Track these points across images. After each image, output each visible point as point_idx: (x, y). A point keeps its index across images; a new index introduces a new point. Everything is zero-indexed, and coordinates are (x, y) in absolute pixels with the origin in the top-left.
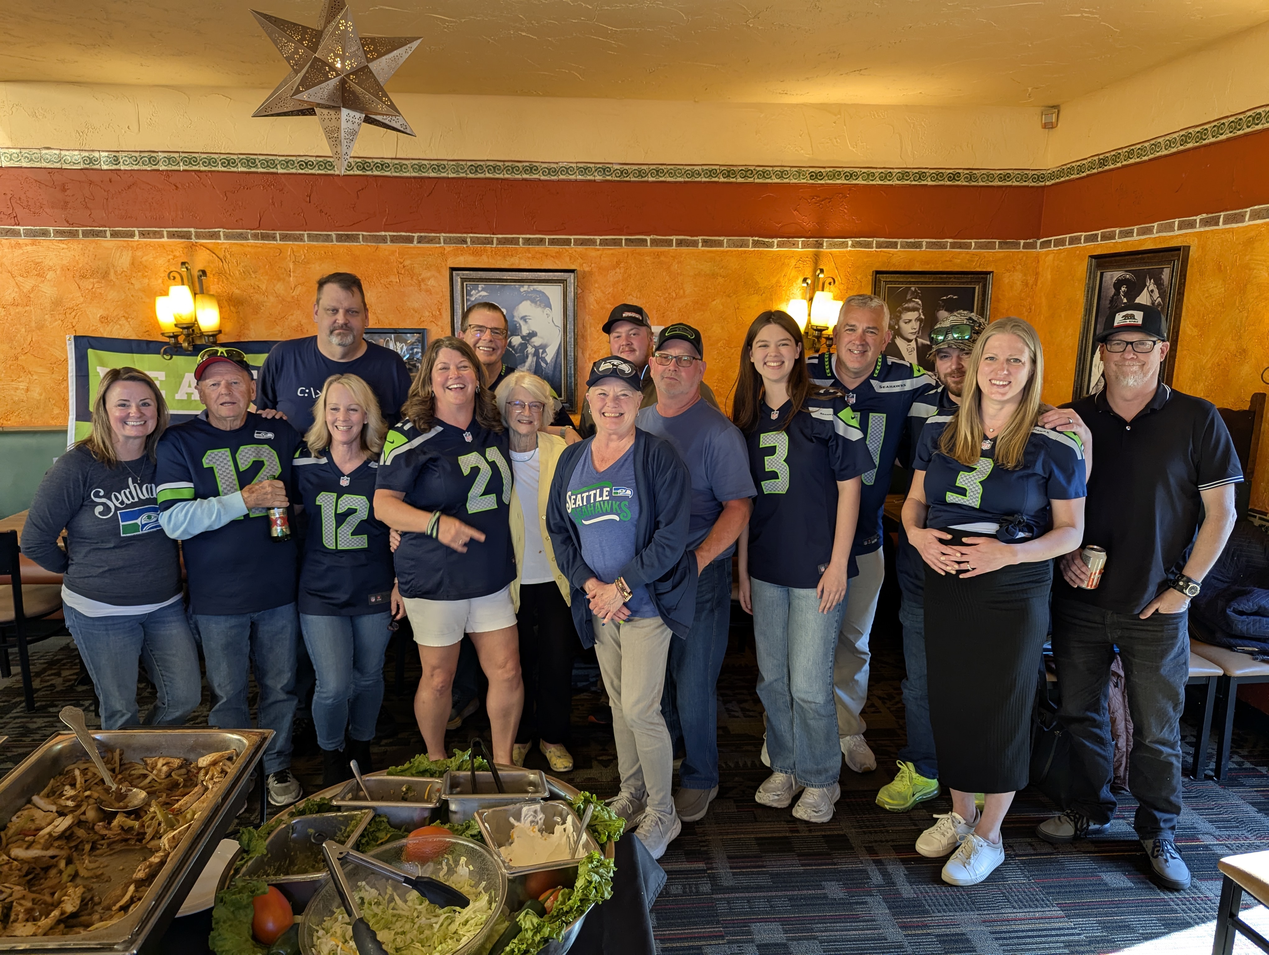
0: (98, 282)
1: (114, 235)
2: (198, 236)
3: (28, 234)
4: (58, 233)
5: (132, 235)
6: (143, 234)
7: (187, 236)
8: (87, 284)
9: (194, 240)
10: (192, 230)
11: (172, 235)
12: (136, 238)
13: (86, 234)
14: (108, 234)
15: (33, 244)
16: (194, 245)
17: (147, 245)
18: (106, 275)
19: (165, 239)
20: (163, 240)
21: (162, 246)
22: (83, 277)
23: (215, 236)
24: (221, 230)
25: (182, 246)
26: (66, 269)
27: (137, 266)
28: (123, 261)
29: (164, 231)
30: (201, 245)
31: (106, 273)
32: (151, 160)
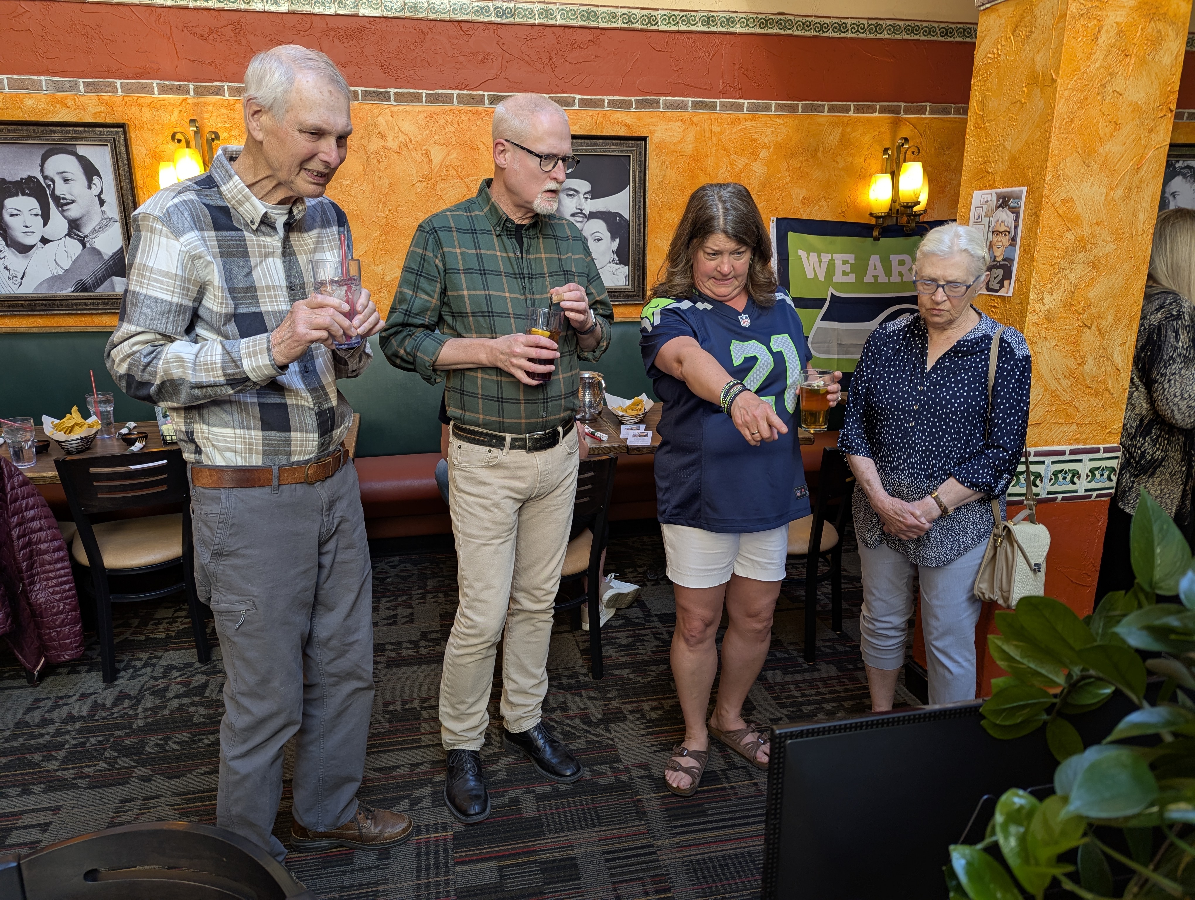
0: (807, 160)
1: (831, 109)
2: (906, 111)
3: (751, 108)
4: (779, 108)
5: (848, 110)
6: (858, 110)
7: (897, 111)
8: (796, 163)
9: (902, 115)
10: (903, 104)
11: (884, 110)
12: (851, 113)
13: (806, 109)
14: (826, 109)
15: (753, 119)
16: (900, 120)
17: (858, 120)
18: (814, 153)
19: (876, 115)
20: (874, 115)
21: (869, 120)
22: (794, 155)
23: (923, 111)
24: (928, 104)
25: (888, 121)
26: (779, 147)
27: (844, 143)
28: (833, 138)
29: (878, 105)
30: (907, 120)
31: (816, 151)
32: (877, 28)
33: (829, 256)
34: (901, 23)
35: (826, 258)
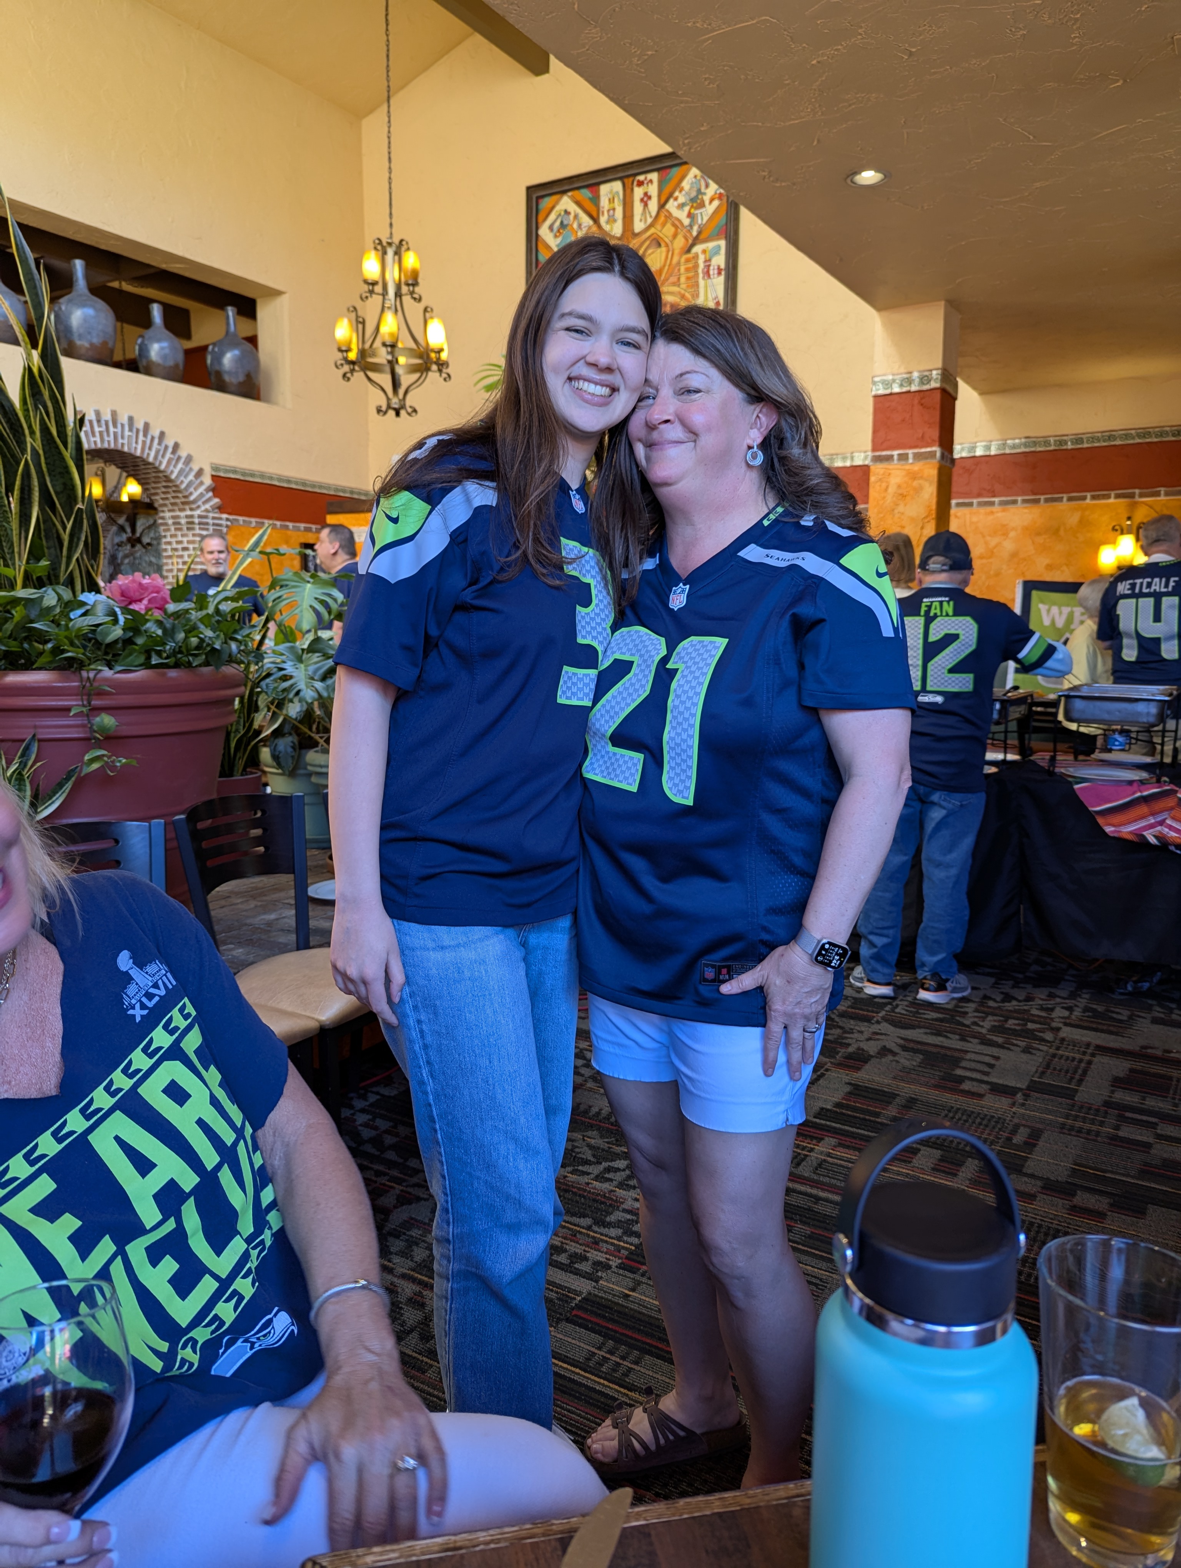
0: (1049, 537)
1: (1070, 499)
2: (1141, 496)
3: (1002, 503)
4: (1024, 501)
5: (1084, 498)
6: (1094, 498)
7: (1132, 496)
8: (1040, 540)
9: (1137, 499)
10: (1137, 491)
11: (1118, 496)
12: (1088, 501)
13: (1047, 500)
14: (1065, 499)
15: (1004, 511)
16: (1136, 503)
17: (1094, 505)
18: (1057, 531)
19: (1112, 500)
20: (1110, 501)
21: (1108, 505)
22: (1039, 534)
23: (1158, 494)
24: (1162, 489)
25: (1125, 504)
26: (1025, 529)
27: (1084, 523)
28: (1073, 519)
29: (1113, 494)
30: (1143, 503)
31: (1058, 530)
32: (1111, 437)
33: (1069, 609)
34: (1133, 432)
35: (1066, 610)
